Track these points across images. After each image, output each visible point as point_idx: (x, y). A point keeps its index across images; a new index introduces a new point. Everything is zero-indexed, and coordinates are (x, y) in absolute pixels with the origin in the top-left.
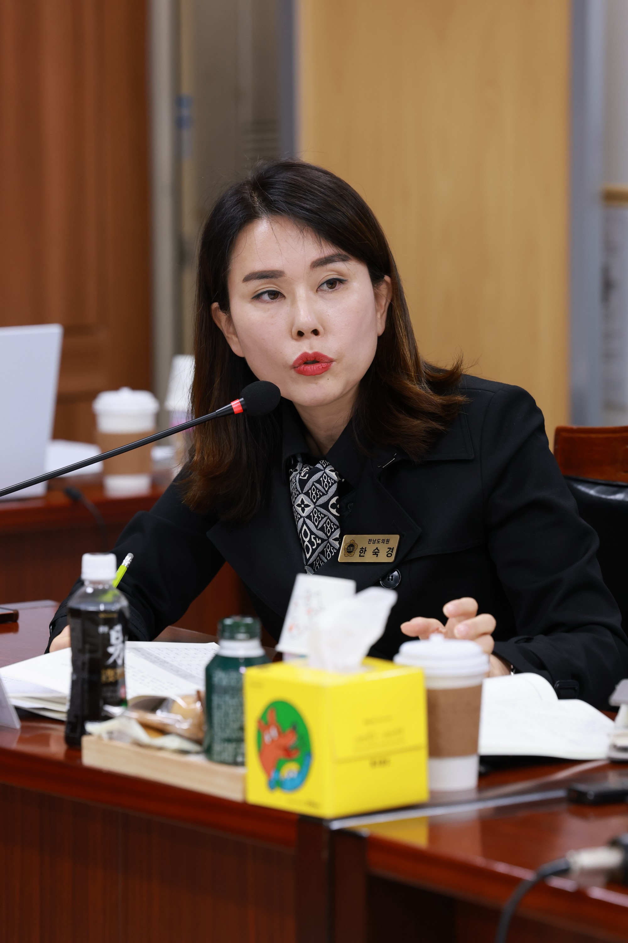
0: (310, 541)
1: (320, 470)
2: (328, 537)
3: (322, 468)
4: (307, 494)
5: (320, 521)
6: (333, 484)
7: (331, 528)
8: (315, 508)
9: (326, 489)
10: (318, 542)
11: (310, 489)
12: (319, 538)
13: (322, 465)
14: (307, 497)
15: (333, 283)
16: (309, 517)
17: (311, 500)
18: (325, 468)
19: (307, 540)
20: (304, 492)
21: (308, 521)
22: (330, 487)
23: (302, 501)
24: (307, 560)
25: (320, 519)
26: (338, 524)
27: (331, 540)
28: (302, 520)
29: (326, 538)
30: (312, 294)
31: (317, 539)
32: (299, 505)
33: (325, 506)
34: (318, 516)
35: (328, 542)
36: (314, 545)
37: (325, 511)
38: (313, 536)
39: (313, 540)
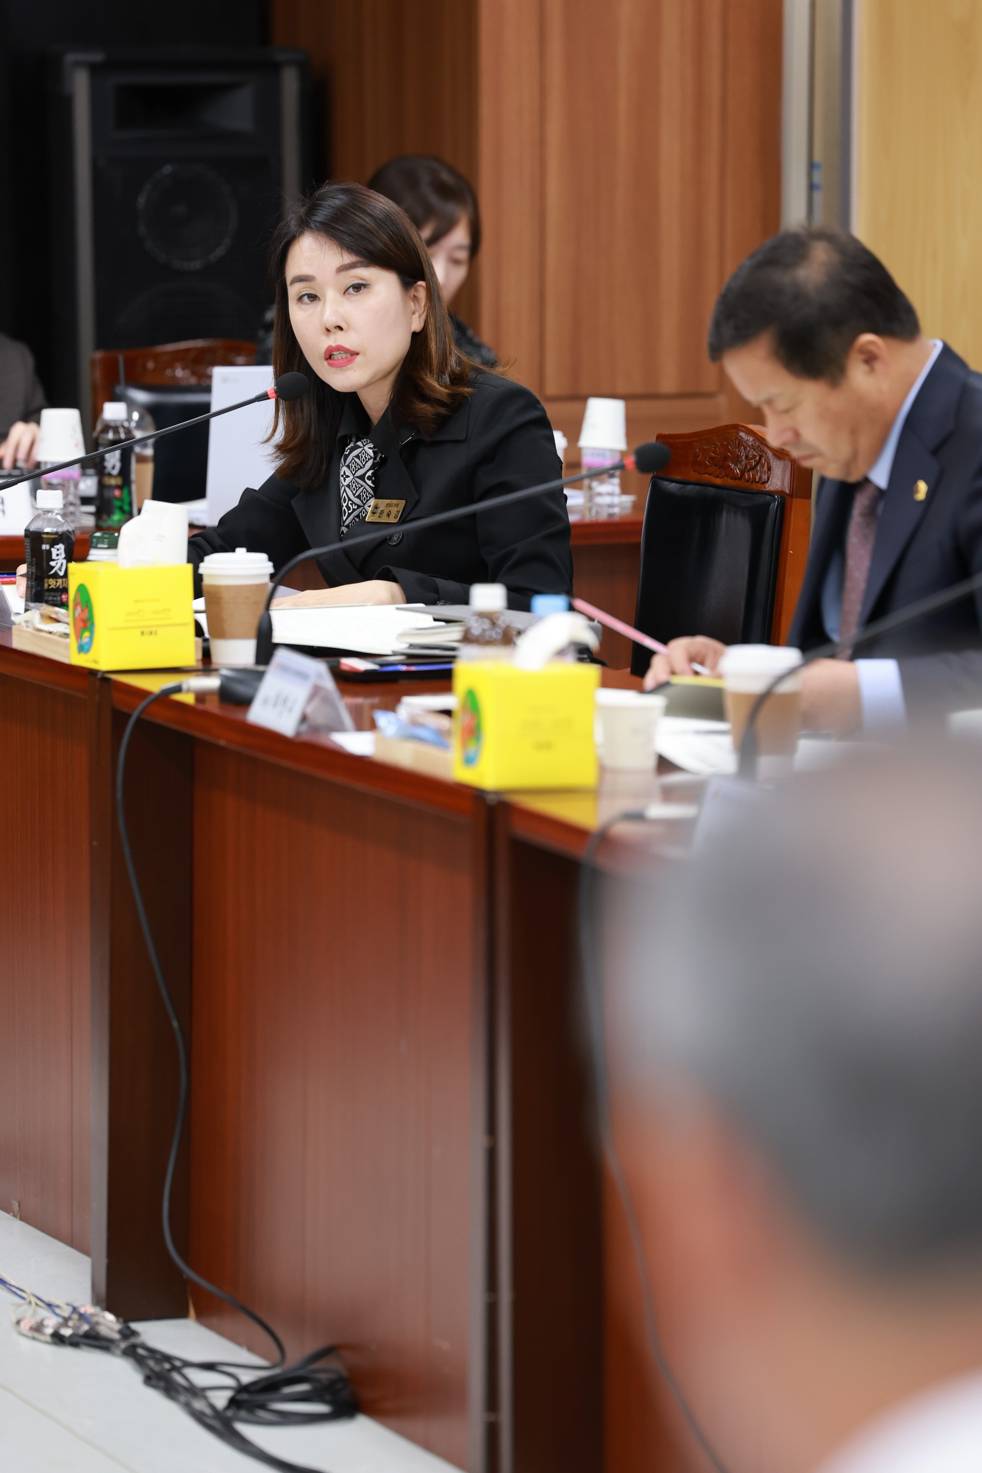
0: (347, 506)
1: (360, 447)
2: (364, 504)
3: (362, 445)
4: (348, 466)
5: (357, 490)
6: (369, 459)
7: (367, 497)
8: (353, 478)
9: (364, 463)
10: (354, 507)
11: (351, 462)
12: (355, 504)
13: (362, 443)
14: (348, 470)
15: (358, 287)
16: (348, 486)
17: (351, 471)
18: (364, 446)
19: (344, 505)
20: (346, 465)
21: (347, 489)
22: (367, 462)
23: (345, 473)
24: (344, 522)
25: (357, 489)
26: (373, 494)
27: (366, 507)
28: (343, 488)
29: (362, 505)
30: (339, 297)
31: (354, 505)
32: (342, 476)
33: (362, 477)
34: (355, 486)
35: (364, 508)
36: (350, 510)
37: (362, 482)
38: (350, 502)
39: (350, 505)
